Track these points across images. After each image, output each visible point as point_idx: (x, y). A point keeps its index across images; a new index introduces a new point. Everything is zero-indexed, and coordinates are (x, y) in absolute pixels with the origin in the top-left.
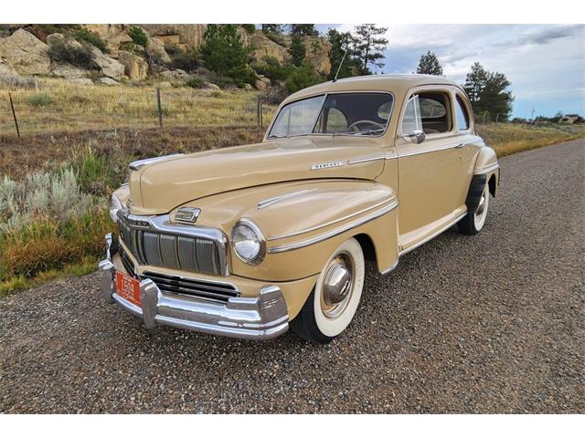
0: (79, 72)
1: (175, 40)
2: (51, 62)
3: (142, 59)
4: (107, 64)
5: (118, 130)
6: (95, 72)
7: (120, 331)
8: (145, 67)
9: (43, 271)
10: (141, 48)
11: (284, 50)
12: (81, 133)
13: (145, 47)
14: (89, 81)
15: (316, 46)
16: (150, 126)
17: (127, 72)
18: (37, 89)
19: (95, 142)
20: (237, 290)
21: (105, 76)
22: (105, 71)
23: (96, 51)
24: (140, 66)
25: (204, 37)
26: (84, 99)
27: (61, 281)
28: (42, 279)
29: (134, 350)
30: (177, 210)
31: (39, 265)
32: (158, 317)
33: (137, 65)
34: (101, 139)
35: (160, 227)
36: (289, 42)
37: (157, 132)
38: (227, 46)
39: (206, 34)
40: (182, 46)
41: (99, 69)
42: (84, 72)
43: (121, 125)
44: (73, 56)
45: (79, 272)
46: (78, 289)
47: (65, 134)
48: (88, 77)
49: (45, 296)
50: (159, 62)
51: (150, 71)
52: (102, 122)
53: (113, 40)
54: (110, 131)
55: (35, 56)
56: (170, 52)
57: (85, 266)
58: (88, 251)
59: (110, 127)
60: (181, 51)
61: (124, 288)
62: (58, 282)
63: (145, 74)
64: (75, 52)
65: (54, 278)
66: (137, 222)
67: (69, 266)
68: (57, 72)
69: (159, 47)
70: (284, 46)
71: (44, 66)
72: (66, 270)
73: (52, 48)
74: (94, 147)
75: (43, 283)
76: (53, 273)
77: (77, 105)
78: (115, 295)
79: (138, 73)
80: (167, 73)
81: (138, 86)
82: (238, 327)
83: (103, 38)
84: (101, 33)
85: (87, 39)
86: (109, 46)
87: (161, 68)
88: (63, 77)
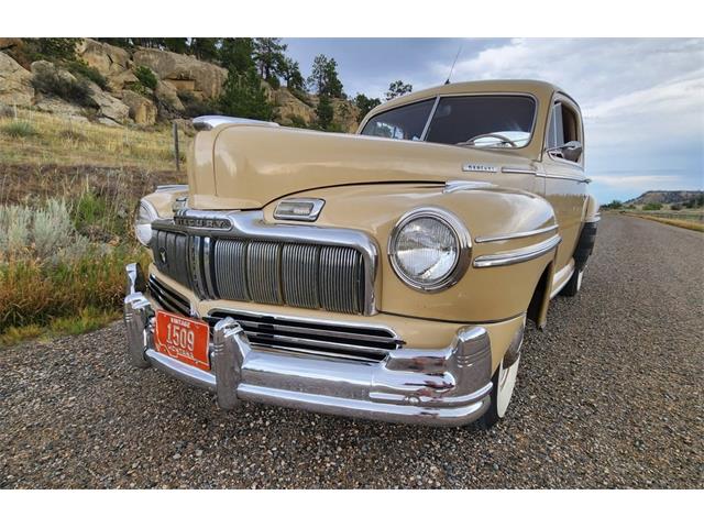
0: (71, 108)
1: (189, 86)
2: (36, 94)
3: (150, 102)
4: (107, 103)
5: (125, 168)
6: (93, 110)
7: (153, 414)
8: (154, 112)
9: (17, 326)
10: (150, 91)
11: (311, 110)
12: (75, 169)
13: (154, 90)
14: (85, 119)
15: (344, 109)
16: (163, 169)
17: (132, 115)
18: (16, 119)
19: (95, 178)
20: (396, 338)
21: (104, 116)
22: (104, 111)
23: (95, 87)
24: (148, 109)
25: (223, 86)
26: (79, 135)
27: (45, 341)
28: (15, 338)
29: (184, 447)
30: (280, 201)
31: (11, 316)
32: (244, 388)
33: (144, 108)
34: (102, 177)
35: (250, 228)
36: (316, 102)
37: (173, 175)
38: (250, 97)
39: (226, 83)
40: (197, 94)
41: (97, 107)
42: (78, 109)
43: (127, 164)
44: (65, 90)
45: (74, 329)
46: (74, 352)
47: (52, 167)
48: (83, 115)
49: (18, 362)
50: (170, 108)
51: (159, 117)
52: (103, 159)
53: (115, 78)
54: (113, 169)
55: (15, 85)
56: (184, 98)
57: (84, 321)
58: (87, 302)
59: (113, 165)
60: (196, 99)
61: (173, 338)
62: (41, 343)
63: (153, 120)
64: (68, 84)
65: (35, 336)
66: (204, 222)
67: (59, 321)
68: (42, 106)
69: (170, 92)
70: (311, 106)
71: (27, 97)
72: (54, 326)
73: (39, 78)
74: (92, 184)
75: (14, 344)
76: (33, 329)
77: (69, 140)
78: (150, 353)
79: (145, 117)
80: (179, 121)
81: (144, 130)
82: (409, 403)
83: (104, 75)
84: (100, 69)
85: (82, 72)
86: (111, 84)
87: (172, 115)
88: (50, 112)
